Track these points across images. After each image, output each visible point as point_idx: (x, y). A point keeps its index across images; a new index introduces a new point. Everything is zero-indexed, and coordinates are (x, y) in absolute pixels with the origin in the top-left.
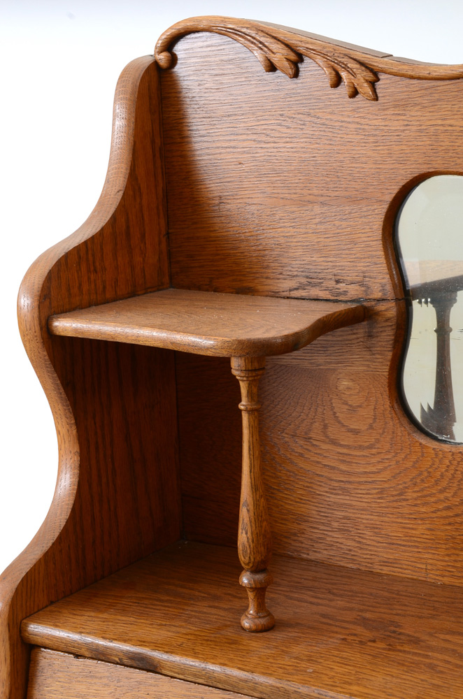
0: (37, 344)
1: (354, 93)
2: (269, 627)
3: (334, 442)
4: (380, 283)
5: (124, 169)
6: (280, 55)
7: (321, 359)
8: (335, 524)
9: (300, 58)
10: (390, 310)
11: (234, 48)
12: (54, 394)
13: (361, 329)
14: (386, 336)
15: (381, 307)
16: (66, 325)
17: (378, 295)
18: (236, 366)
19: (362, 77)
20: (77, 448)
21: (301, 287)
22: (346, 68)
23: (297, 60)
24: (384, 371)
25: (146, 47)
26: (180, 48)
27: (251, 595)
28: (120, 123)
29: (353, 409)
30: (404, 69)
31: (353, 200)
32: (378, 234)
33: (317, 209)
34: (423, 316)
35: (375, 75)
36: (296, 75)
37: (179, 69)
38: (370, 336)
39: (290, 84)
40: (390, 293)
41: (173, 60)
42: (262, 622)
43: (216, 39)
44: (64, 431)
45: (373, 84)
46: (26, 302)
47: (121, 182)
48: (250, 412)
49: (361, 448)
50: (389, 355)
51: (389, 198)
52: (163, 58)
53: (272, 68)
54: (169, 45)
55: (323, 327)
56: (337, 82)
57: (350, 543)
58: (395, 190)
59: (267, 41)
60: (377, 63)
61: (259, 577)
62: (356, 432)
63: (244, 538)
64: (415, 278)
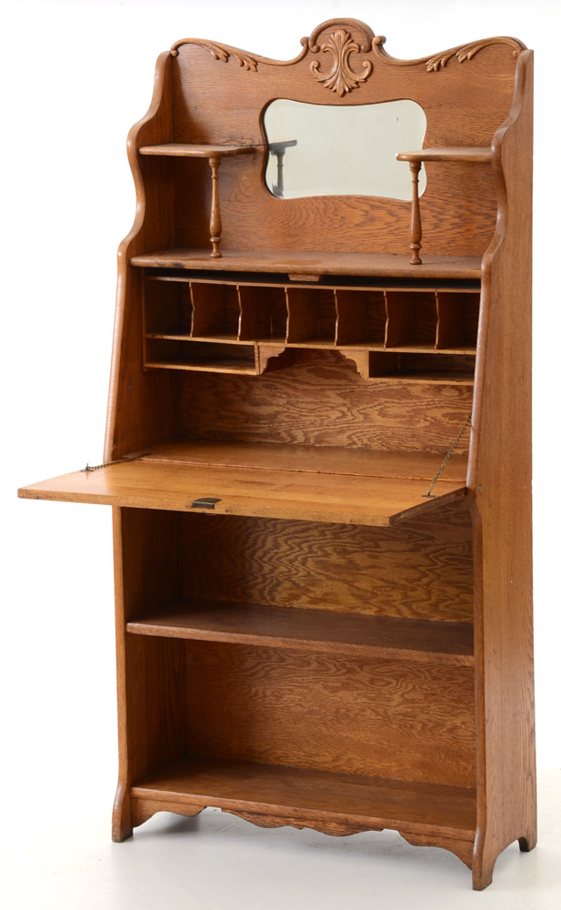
0: (134, 158)
1: (249, 69)
2: (220, 257)
3: (240, 201)
4: (258, 139)
5: (159, 95)
6: (221, 54)
7: (235, 169)
8: (240, 234)
9: (229, 55)
10: (262, 149)
11: (201, 50)
12: (137, 178)
13: (251, 157)
14: (260, 159)
15: (259, 148)
16: (146, 150)
17: (257, 143)
18: (211, 161)
19: (252, 64)
20: (144, 199)
21: (228, 141)
22: (248, 62)
23: (228, 56)
24: (259, 172)
25: (167, 48)
26: (180, 49)
27: (214, 245)
28: (157, 77)
29: (247, 188)
30: (267, 61)
31: (248, 108)
32: (258, 121)
33: (235, 111)
34: (273, 159)
35: (256, 63)
36: (227, 61)
37: (179, 57)
38: (254, 159)
39: (225, 65)
40: (262, 143)
41: (178, 54)
42: (218, 254)
43: (195, 46)
44: (139, 193)
45: (255, 66)
46: (129, 143)
47: (158, 99)
48: (216, 178)
49: (250, 202)
50: (261, 166)
51: (262, 107)
52: (174, 53)
53: (218, 58)
54: (176, 48)
55: (240, 152)
56: (243, 64)
57: (245, 241)
58: (264, 104)
59: (217, 49)
60: (257, 59)
61: (217, 238)
62: (248, 196)
63: (212, 223)
64: (271, 141)
